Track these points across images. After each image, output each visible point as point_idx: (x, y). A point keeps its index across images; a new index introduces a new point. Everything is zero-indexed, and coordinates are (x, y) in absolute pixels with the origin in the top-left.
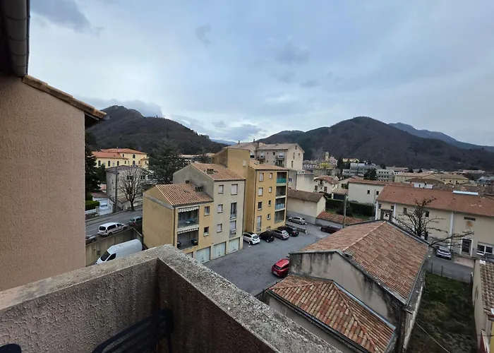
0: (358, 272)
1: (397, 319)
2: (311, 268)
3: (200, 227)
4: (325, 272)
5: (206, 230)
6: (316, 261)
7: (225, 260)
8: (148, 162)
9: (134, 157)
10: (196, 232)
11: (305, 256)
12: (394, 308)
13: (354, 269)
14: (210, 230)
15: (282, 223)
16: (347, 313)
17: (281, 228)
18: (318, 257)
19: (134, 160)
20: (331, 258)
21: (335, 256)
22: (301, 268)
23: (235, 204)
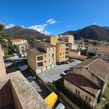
0: (90, 73)
1: (101, 85)
2: (76, 72)
3: (44, 61)
4: (80, 72)
5: (45, 62)
6: (78, 70)
7: (51, 70)
8: (27, 43)
9: (23, 41)
10: (42, 62)
11: (74, 68)
12: (101, 82)
13: (89, 72)
14: (46, 62)
15: (68, 59)
16: (86, 84)
17: (67, 61)
18: (78, 69)
19: (23, 42)
20: (82, 69)
21: (83, 68)
22: (73, 72)
23: (53, 54)
